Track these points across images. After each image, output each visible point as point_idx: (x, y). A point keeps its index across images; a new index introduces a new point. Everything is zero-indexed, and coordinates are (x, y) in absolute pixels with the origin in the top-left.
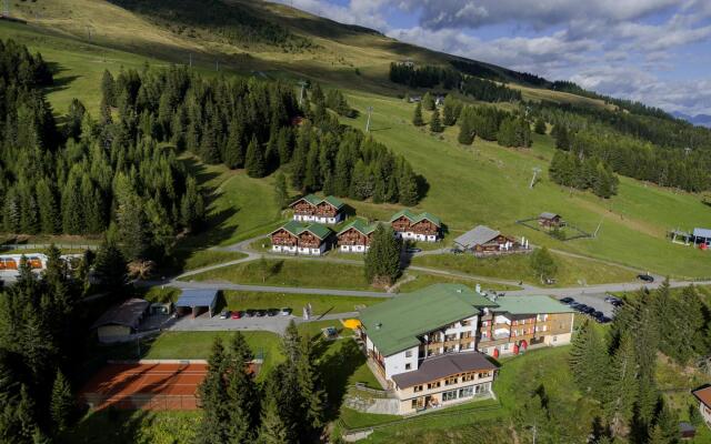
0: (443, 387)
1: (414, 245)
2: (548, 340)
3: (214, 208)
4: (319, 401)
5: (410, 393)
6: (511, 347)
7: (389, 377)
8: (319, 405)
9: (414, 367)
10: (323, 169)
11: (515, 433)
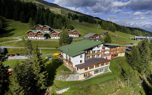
0: (95, 68)
1: (73, 37)
2: (119, 55)
3: (8, 28)
4: (44, 76)
5: (83, 71)
6: (110, 56)
7: (74, 66)
8: (44, 78)
9: (83, 62)
10: (45, 20)
11: (121, 82)
